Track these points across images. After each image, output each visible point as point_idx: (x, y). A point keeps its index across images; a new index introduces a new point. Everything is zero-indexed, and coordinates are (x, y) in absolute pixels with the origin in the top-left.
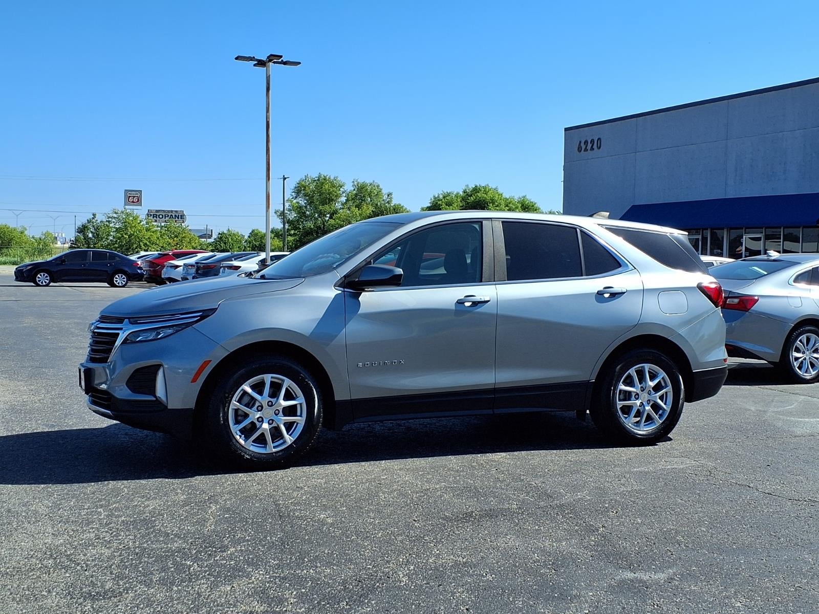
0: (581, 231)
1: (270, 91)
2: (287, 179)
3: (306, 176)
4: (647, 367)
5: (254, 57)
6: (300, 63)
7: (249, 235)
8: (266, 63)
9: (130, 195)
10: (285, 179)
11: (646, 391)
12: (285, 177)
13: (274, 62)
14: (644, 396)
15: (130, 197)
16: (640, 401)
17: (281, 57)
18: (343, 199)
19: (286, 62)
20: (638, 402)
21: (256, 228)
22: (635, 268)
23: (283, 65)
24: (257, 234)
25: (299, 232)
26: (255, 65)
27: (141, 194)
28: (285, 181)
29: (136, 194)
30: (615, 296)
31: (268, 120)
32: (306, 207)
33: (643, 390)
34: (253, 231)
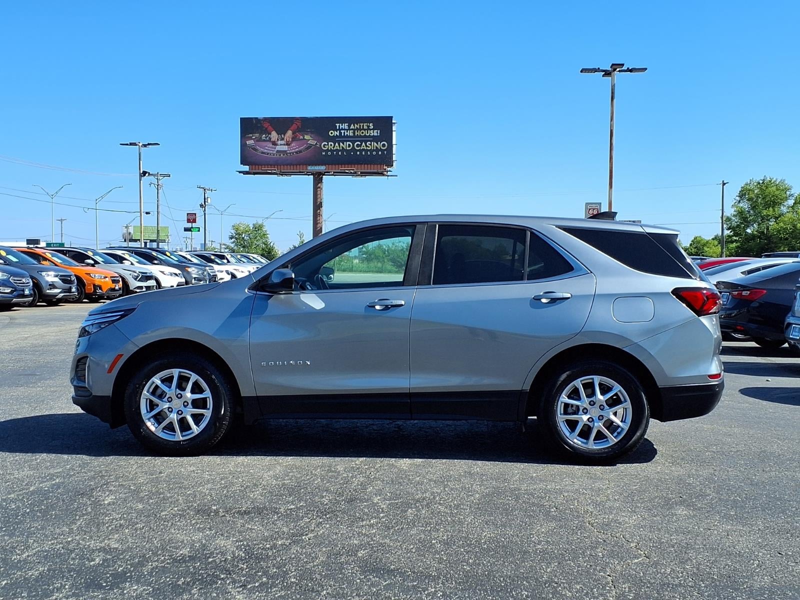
0: (532, 233)
1: (615, 100)
2: (726, 185)
3: (751, 180)
4: (597, 379)
5: (599, 68)
6: (646, 69)
7: (691, 242)
8: (611, 73)
9: (590, 208)
10: (724, 184)
11: (597, 405)
12: (725, 182)
13: (619, 71)
14: (595, 412)
15: (590, 209)
16: (589, 416)
17: (623, 65)
18: (791, 202)
19: (632, 69)
20: (585, 418)
21: (699, 236)
22: (591, 272)
23: (629, 73)
24: (699, 242)
25: (741, 238)
26: (603, 76)
27: (600, 206)
28: (724, 186)
29: (596, 207)
30: (556, 302)
31: (612, 128)
32: (749, 212)
33: (592, 404)
34: (695, 238)
